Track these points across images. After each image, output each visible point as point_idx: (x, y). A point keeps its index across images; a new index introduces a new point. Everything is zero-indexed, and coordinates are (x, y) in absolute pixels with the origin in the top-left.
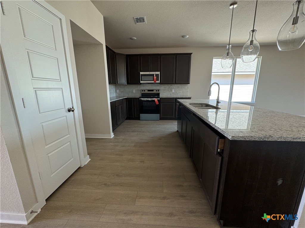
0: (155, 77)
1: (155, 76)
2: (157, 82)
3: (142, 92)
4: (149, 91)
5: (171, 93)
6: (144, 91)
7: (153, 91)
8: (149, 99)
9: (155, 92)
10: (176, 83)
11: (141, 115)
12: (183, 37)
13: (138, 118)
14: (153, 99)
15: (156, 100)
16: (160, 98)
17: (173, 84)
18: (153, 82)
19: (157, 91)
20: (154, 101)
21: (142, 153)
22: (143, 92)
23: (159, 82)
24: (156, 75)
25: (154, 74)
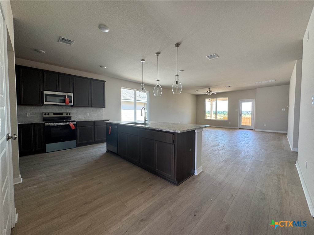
0: (67, 99)
1: (67, 97)
2: (70, 104)
3: (44, 116)
4: (54, 114)
5: (86, 116)
6: (48, 114)
7: (62, 114)
8: (62, 124)
9: (64, 115)
10: (91, 107)
11: (47, 145)
12: (101, 66)
13: (44, 151)
14: (67, 123)
15: (71, 124)
16: (77, 122)
17: (89, 107)
18: (64, 104)
19: (67, 114)
20: (69, 125)
21: (92, 178)
22: (47, 116)
23: (73, 104)
24: (69, 97)
25: (66, 96)
